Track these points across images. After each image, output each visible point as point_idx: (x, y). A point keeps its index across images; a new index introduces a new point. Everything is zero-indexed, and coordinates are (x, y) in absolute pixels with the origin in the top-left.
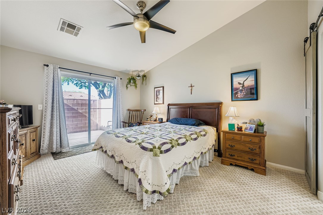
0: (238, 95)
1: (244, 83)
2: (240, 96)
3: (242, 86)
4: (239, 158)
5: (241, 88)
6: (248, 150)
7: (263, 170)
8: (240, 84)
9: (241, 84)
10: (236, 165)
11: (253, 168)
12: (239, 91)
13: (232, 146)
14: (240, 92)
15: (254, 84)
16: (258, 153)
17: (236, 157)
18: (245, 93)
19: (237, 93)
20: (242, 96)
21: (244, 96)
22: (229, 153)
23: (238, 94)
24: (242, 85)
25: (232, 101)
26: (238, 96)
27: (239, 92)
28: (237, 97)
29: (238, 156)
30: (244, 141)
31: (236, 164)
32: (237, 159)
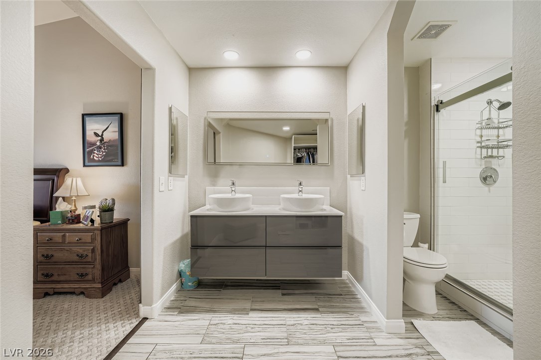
0: (93, 156)
1: (102, 135)
2: (97, 157)
3: (100, 140)
4: (62, 278)
5: (98, 144)
6: (76, 258)
7: (98, 290)
8: (96, 135)
9: (99, 136)
10: (56, 293)
11: (82, 290)
12: (96, 148)
13: (47, 257)
14: (97, 151)
15: (117, 138)
16: (91, 260)
17: (55, 278)
18: (104, 153)
19: (91, 152)
20: (101, 158)
21: (103, 158)
22: (42, 272)
23: (94, 153)
24: (99, 138)
25: (84, 166)
26: (95, 158)
27: (95, 150)
28: (93, 160)
29: (59, 275)
30: (69, 243)
31: (56, 290)
32: (59, 279)
